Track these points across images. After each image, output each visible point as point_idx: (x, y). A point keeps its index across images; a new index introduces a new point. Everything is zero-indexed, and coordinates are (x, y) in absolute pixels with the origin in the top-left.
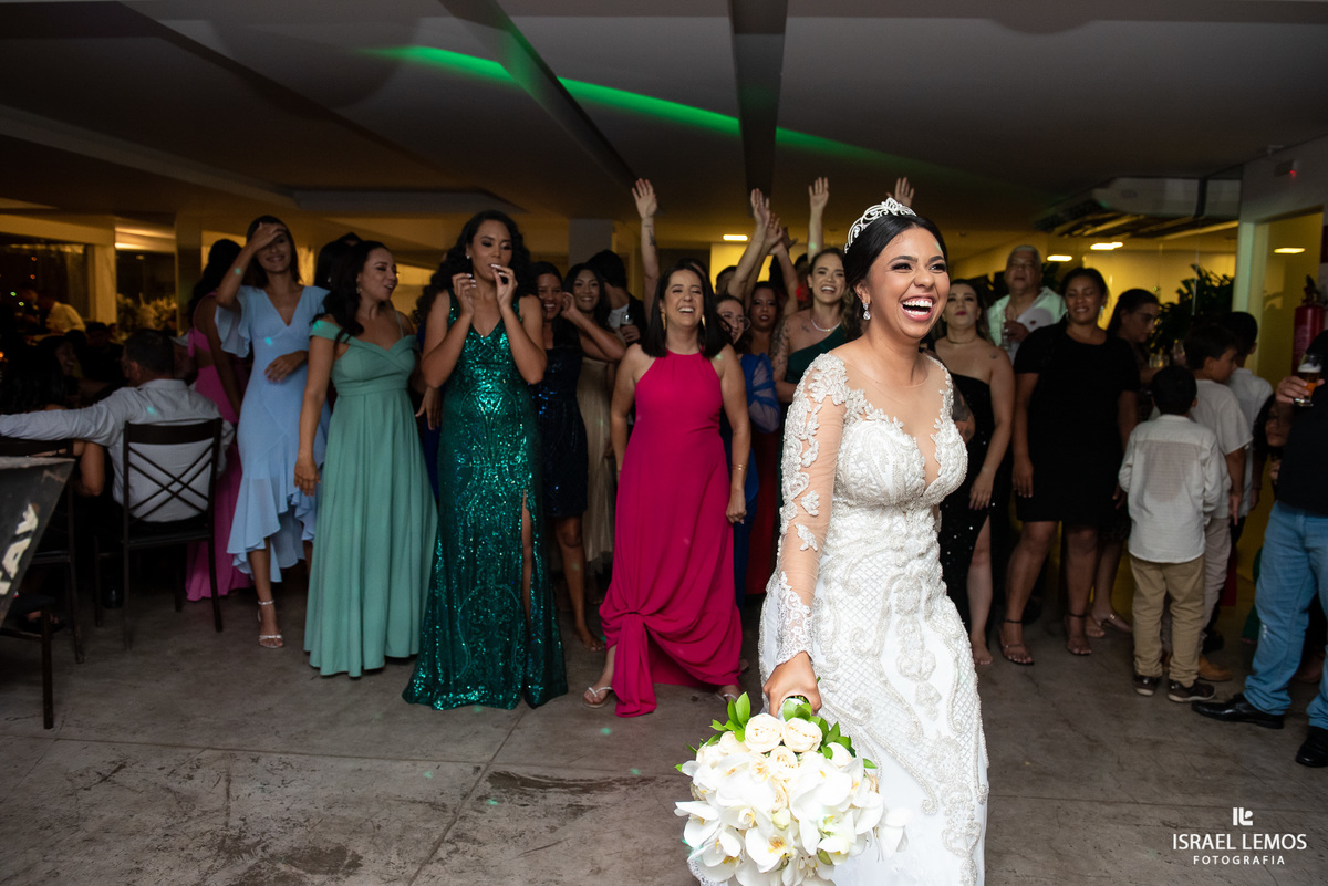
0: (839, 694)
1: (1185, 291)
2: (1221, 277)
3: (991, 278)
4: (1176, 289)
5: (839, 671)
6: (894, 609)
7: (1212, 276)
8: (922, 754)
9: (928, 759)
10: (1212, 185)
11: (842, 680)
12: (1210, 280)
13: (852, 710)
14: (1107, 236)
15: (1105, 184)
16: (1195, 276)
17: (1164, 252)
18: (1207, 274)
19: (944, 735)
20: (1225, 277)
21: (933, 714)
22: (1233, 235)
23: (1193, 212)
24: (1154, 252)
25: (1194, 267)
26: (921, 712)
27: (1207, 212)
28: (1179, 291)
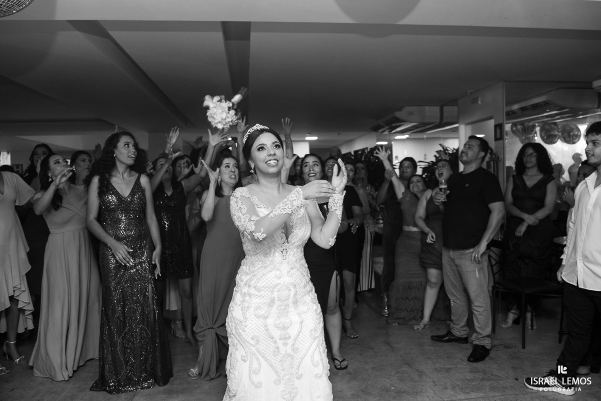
0: (246, 333)
1: (438, 156)
2: (453, 149)
3: (353, 153)
4: (434, 155)
5: (247, 323)
6: (276, 299)
7: (448, 149)
8: (277, 360)
9: (279, 362)
10: (446, 109)
11: (248, 327)
12: (448, 150)
13: (251, 340)
14: (402, 132)
15: (400, 109)
16: (441, 148)
17: (427, 138)
18: (446, 148)
19: (288, 352)
20: (454, 149)
21: (285, 344)
22: (456, 130)
23: (438, 120)
24: (422, 139)
25: (441, 145)
26: (280, 343)
27: (444, 120)
28: (435, 156)
